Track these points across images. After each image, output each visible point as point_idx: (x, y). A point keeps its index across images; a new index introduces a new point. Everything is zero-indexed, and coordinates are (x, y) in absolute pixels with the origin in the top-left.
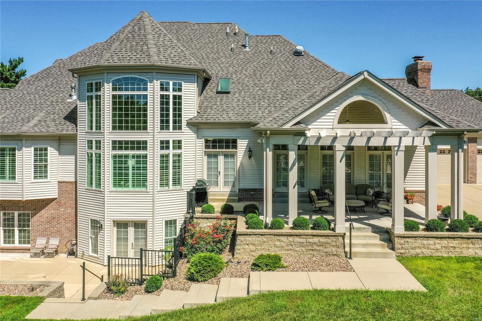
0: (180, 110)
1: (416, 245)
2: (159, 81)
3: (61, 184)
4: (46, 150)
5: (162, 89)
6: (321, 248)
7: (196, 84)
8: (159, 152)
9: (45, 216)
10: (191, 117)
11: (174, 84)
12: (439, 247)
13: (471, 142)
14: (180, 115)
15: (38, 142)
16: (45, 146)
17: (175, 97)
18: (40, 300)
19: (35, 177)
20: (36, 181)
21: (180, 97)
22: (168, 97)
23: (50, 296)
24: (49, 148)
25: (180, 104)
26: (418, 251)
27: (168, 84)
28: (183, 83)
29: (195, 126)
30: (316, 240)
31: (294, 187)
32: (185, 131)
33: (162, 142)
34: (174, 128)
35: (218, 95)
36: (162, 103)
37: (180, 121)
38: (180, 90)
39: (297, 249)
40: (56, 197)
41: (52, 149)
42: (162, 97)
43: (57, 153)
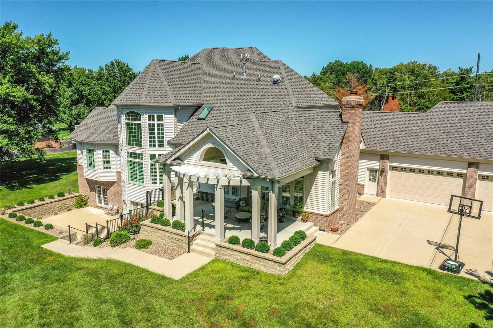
0: (163, 133)
1: (227, 253)
2: (147, 115)
3: (118, 173)
4: (109, 152)
5: (149, 120)
6: (177, 242)
7: (173, 115)
8: (149, 162)
9: (113, 191)
10: (170, 138)
11: (158, 116)
12: (238, 258)
13: (471, 167)
14: (163, 137)
15: (103, 147)
16: (108, 150)
17: (158, 125)
18: (56, 239)
19: (104, 168)
20: (105, 170)
21: (162, 125)
22: (154, 125)
23: (62, 238)
24: (110, 151)
25: (162, 130)
26: (227, 257)
27: (153, 116)
28: (164, 115)
29: (173, 145)
30: (175, 236)
31: (178, 201)
32: (167, 148)
33: (151, 155)
34: (159, 146)
35: (199, 121)
36: (150, 129)
37: (163, 142)
38: (162, 120)
39: (166, 240)
40: (116, 180)
41: (112, 151)
42: (150, 125)
43: (115, 154)
